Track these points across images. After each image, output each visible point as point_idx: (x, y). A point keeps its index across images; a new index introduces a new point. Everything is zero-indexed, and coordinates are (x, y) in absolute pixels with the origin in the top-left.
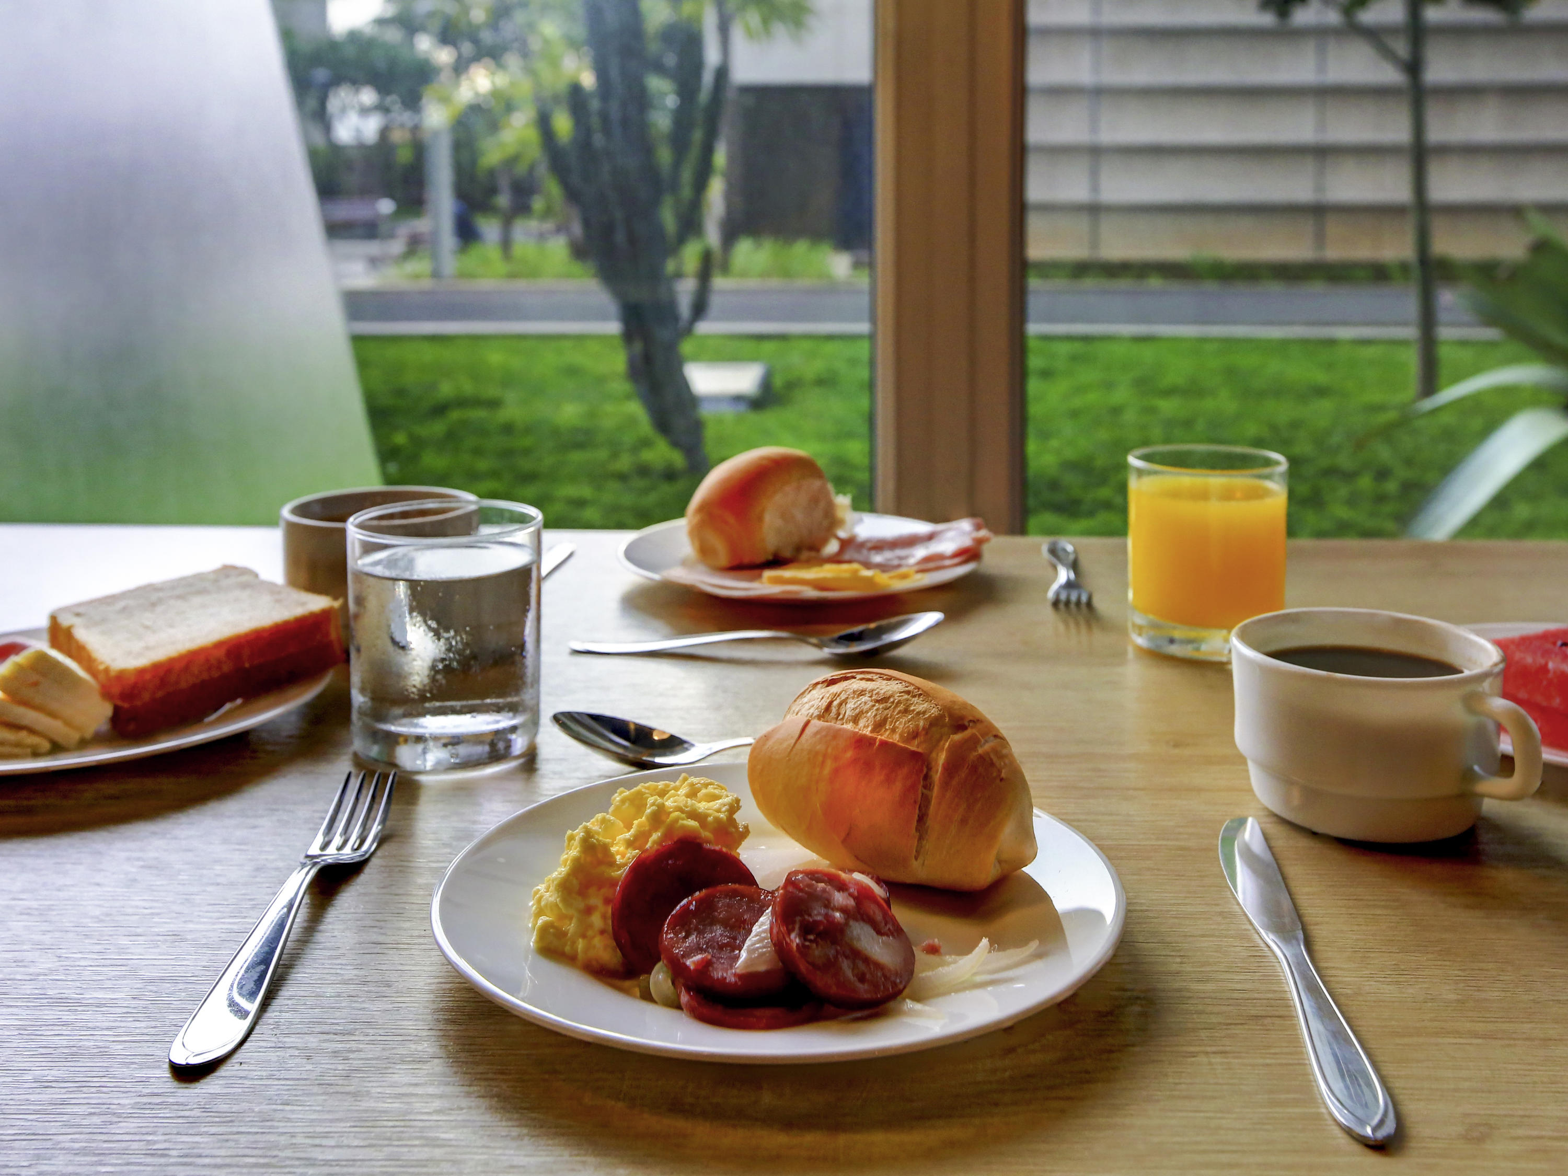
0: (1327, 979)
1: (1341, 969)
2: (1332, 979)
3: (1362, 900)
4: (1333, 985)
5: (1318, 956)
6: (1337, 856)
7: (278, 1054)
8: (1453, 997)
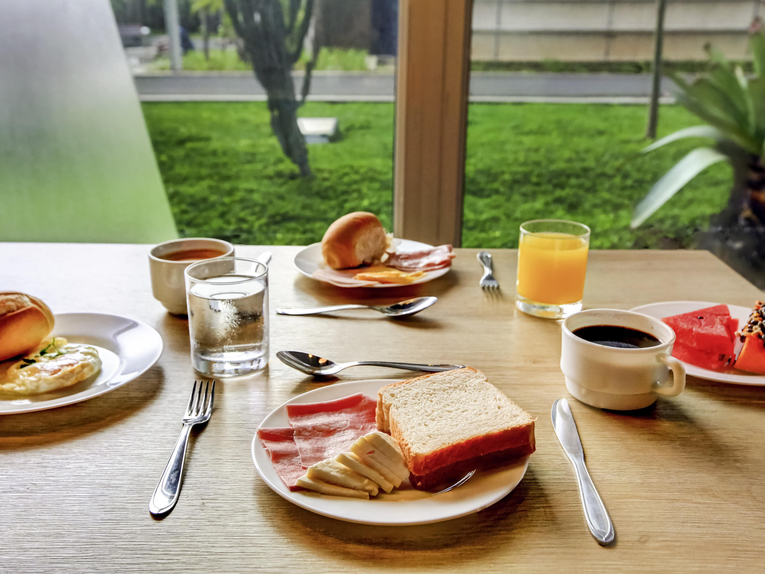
0: (591, 474)
1: (597, 469)
2: (593, 474)
3: (607, 437)
4: (594, 477)
5: (588, 463)
6: (598, 416)
7: (191, 508)
8: (639, 481)
